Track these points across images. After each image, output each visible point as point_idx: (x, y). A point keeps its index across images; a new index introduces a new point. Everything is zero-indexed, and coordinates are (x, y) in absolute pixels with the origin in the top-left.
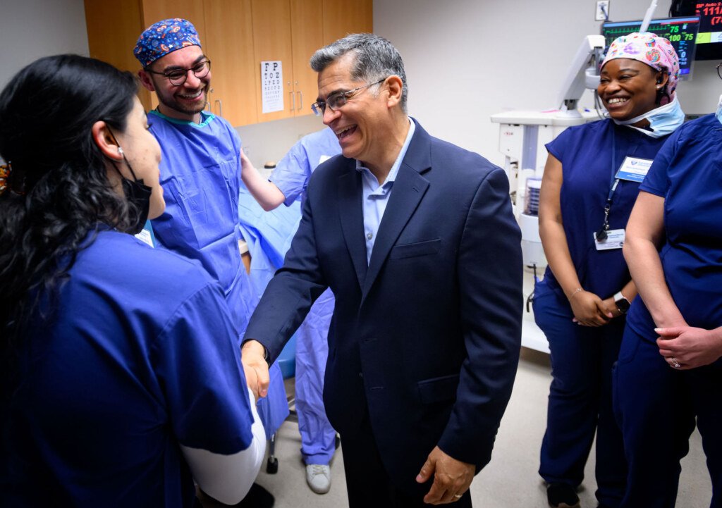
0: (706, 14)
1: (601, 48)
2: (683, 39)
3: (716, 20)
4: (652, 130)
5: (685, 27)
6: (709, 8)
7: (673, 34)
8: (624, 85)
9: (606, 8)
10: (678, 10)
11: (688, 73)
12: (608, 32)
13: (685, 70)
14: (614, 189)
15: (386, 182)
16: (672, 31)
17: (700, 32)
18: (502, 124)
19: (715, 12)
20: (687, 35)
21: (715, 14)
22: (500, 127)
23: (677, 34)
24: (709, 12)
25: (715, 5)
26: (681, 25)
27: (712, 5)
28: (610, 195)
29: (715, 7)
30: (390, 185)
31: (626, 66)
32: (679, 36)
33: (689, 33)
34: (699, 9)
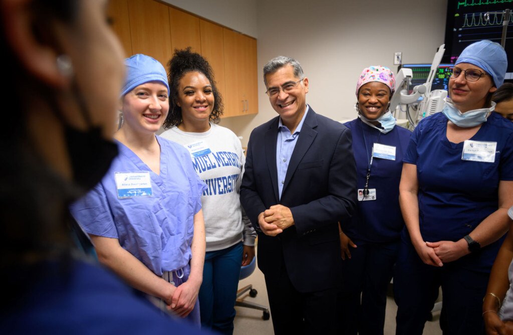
1: (410, 76)
2: (446, 77)
4: (383, 128)
5: (446, 70)
7: (441, 74)
8: (380, 100)
9: (400, 57)
14: (371, 164)
15: (295, 132)
16: (440, 72)
23: (442, 74)
26: (444, 68)
28: (370, 167)
30: (297, 133)
31: (382, 88)
32: (444, 75)
34: (453, 60)
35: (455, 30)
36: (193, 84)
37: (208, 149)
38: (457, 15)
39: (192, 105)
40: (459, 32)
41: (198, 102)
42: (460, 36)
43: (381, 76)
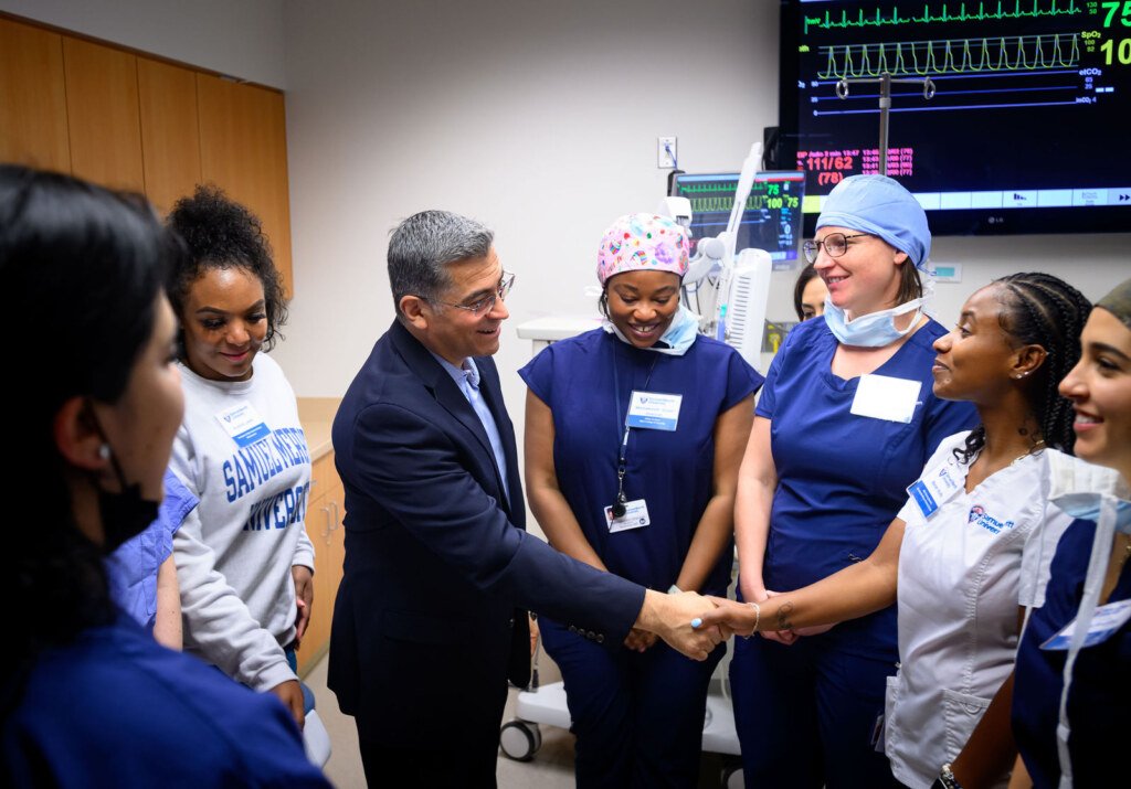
0: (811, 168)
1: (686, 217)
2: (785, 204)
3: (824, 177)
5: (786, 187)
6: (814, 159)
7: (772, 196)
8: (660, 310)
9: (672, 149)
10: (772, 159)
11: (795, 257)
12: (684, 189)
13: (791, 254)
14: (625, 443)
16: (770, 193)
17: (807, 194)
18: (535, 340)
19: (822, 165)
20: (790, 199)
21: (822, 170)
22: (534, 345)
23: (777, 197)
24: (815, 165)
25: (821, 154)
26: (781, 183)
27: (818, 154)
28: (623, 452)
29: (821, 158)
31: (665, 282)
32: (780, 200)
33: (792, 196)
34: (801, 159)
35: (802, 85)
37: (263, 425)
38: (804, 49)
40: (810, 91)
42: (814, 100)
43: (660, 253)
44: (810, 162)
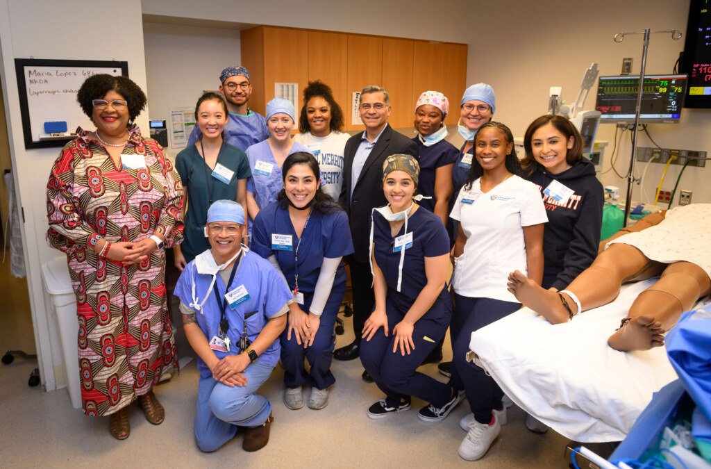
2: (672, 91)
3: (708, 77)
5: (673, 82)
6: (704, 67)
7: (664, 87)
11: (679, 117)
12: (604, 83)
13: (675, 116)
16: (662, 85)
17: (694, 86)
19: (707, 71)
24: (703, 71)
26: (669, 80)
27: (706, 65)
29: (708, 67)
30: (374, 143)
31: (435, 110)
33: (678, 86)
34: (696, 68)
35: (700, 30)
36: (314, 106)
38: (704, 11)
39: (312, 120)
40: (705, 33)
41: (316, 118)
42: (707, 37)
43: (435, 100)
44: (701, 69)
